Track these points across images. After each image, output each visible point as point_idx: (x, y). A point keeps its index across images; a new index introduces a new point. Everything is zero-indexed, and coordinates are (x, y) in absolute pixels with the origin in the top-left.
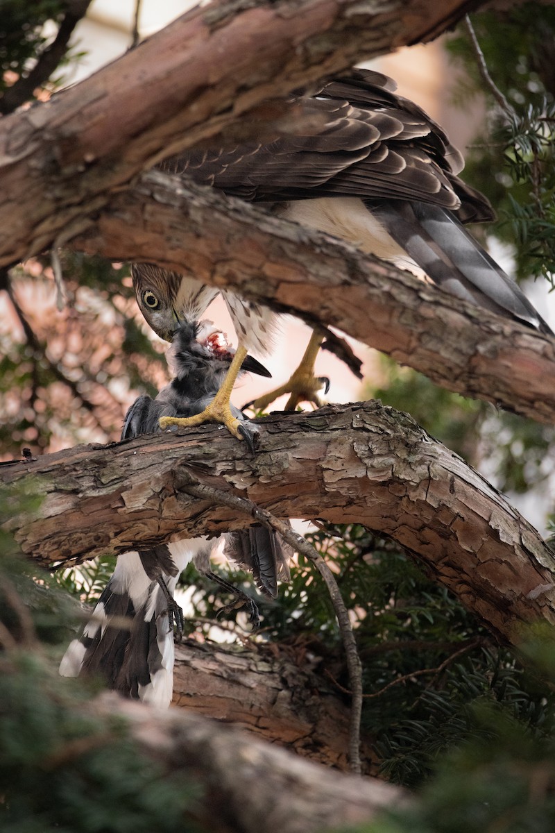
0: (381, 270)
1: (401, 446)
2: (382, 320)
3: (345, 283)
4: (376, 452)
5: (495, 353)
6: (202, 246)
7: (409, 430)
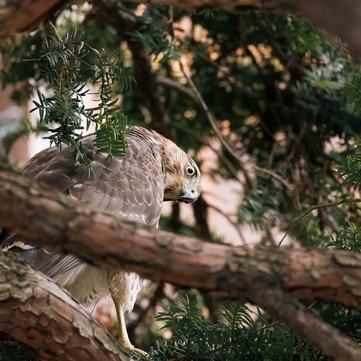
1: (15, 276)
5: (80, 228)
7: (19, 265)
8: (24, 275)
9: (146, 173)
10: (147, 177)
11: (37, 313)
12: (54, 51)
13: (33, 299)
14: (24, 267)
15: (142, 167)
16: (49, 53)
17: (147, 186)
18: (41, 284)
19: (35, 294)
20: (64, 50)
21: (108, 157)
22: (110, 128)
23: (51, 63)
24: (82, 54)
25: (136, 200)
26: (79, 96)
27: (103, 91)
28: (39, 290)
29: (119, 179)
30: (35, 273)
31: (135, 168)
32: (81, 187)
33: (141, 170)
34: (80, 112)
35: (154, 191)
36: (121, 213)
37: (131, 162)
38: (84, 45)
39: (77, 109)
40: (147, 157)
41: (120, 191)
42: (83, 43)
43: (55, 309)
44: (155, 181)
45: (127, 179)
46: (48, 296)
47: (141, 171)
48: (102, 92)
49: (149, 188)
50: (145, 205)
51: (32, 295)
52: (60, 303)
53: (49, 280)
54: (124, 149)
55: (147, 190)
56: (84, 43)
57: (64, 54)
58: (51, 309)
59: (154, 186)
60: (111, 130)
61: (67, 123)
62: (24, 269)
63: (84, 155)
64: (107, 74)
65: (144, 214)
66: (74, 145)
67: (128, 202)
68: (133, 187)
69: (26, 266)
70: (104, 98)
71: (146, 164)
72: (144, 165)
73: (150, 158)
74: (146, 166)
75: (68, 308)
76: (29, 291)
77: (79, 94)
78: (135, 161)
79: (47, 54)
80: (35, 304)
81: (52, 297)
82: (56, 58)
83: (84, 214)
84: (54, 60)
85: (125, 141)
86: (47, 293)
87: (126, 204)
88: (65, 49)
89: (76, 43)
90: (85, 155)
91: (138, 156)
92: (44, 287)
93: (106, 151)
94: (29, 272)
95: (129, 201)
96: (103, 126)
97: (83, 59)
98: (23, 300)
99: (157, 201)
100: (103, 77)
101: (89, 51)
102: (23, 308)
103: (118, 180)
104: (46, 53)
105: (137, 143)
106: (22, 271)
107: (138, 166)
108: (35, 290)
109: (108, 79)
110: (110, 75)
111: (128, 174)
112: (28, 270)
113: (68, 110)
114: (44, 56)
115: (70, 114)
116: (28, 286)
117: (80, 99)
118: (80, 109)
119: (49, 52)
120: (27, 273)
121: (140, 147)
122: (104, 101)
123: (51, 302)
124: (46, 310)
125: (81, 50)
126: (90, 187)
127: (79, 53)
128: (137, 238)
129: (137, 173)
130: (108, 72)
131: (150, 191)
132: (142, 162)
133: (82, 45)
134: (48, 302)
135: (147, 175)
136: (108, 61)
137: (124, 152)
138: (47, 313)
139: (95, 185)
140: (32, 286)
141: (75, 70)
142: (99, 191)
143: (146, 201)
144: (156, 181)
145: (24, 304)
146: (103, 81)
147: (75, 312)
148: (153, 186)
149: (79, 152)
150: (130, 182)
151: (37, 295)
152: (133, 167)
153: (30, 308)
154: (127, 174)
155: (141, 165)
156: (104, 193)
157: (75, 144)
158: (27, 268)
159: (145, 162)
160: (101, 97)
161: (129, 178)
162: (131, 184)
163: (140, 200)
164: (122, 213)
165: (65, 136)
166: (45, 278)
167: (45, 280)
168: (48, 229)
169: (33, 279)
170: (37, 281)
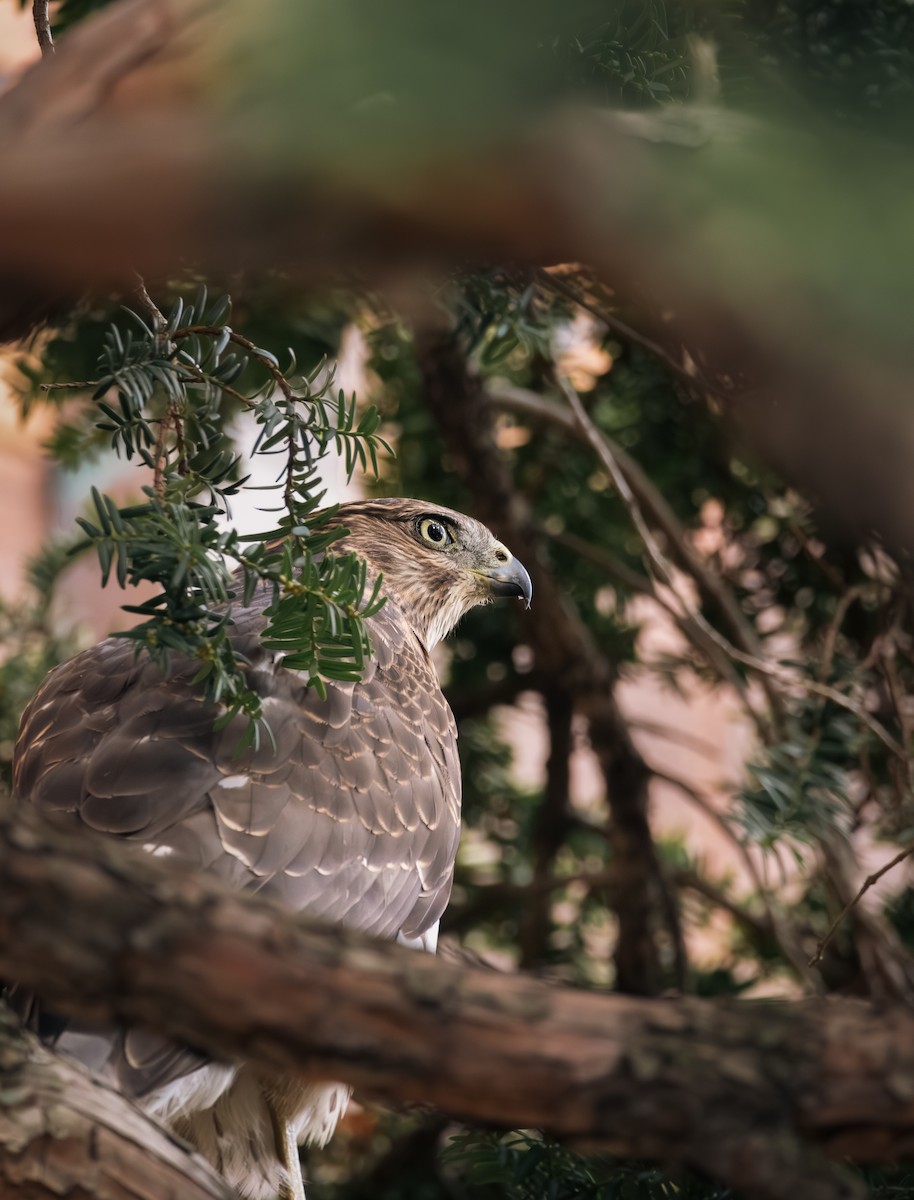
5: (168, 947)
8: (18, 1068)
9: (417, 723)
10: (421, 737)
11: (58, 1186)
12: (140, 361)
13: (44, 1143)
14: (17, 1044)
15: (405, 705)
16: (126, 369)
17: (423, 767)
18: (71, 1096)
19: (52, 1128)
20: (170, 358)
21: (310, 683)
22: (317, 597)
23: (133, 398)
24: (224, 368)
25: (401, 817)
26: (218, 497)
27: (293, 481)
28: (63, 1114)
29: (348, 751)
30: (52, 1063)
31: (384, 709)
32: (246, 785)
33: (402, 715)
34: (224, 551)
35: (442, 780)
36: (365, 862)
37: (373, 692)
38: (232, 338)
39: (215, 541)
40: (409, 668)
41: (354, 792)
42: (228, 330)
43: (115, 1172)
44: (440, 745)
45: (371, 751)
46: (93, 1134)
47: (402, 719)
48: (288, 482)
49: (428, 773)
50: (423, 827)
51: (40, 1130)
52: (131, 1153)
53: (96, 1083)
54: (359, 660)
55: (426, 779)
56: (230, 330)
57: (172, 369)
58: (103, 1173)
59: (441, 763)
60: (320, 601)
61: (184, 584)
62: (19, 1051)
63: (237, 678)
64: (304, 427)
65: (423, 857)
66: (208, 653)
67: (381, 828)
68: (389, 773)
69: (26, 1041)
70: (297, 503)
71: (411, 694)
72: (408, 696)
73: (417, 671)
74: (414, 701)
75: (155, 1169)
76: (32, 1117)
77: (217, 491)
78: (381, 686)
79: (118, 373)
80: (52, 1159)
81: (104, 1136)
82: (147, 385)
84: (141, 388)
85: (362, 634)
86: (87, 1125)
87: (376, 832)
88: (176, 353)
89: (206, 332)
90: (241, 679)
91: (388, 667)
92: (80, 1104)
93: (303, 664)
94: (34, 1059)
95: (382, 823)
96: (296, 591)
97: (229, 382)
98: (14, 1148)
99: (452, 812)
100: (292, 437)
101: (247, 358)
102: (14, 1172)
103: (348, 756)
104: (117, 369)
105: (377, 624)
106: (12, 1057)
107: (391, 704)
108: (52, 1114)
109: (307, 444)
110: (312, 430)
111: (372, 734)
112: (32, 1052)
113: (187, 549)
114: (109, 377)
115: (195, 560)
116: (30, 1102)
117: (221, 505)
118: (224, 540)
119: (126, 365)
120: (27, 1062)
121: (388, 637)
122: (295, 511)
123: (102, 1150)
124: (87, 1174)
125: (222, 356)
126: (271, 787)
127: (217, 365)
128: (346, 979)
129: (392, 725)
130: (306, 420)
131: (432, 782)
132: (400, 686)
133: (227, 339)
134: (93, 1152)
135: (417, 729)
136: (305, 385)
137: (358, 668)
138: (89, 1185)
139: (286, 779)
140: (41, 1102)
141: (204, 419)
142: (300, 798)
143: (426, 816)
144: (444, 746)
145: (17, 1158)
146: (293, 449)
147: (178, 1180)
148: (439, 764)
149: (224, 674)
150: (379, 758)
151: (58, 1129)
152: (381, 708)
153: (36, 1172)
154: (368, 735)
155: (399, 699)
156: (316, 803)
157: (212, 651)
158: (25, 1047)
159: (409, 688)
160: (287, 497)
161: (377, 746)
162: (383, 767)
163: (411, 815)
164: (368, 863)
165: (180, 626)
166: (83, 1075)
167: (84, 1082)
168: (68, 953)
169: (45, 1082)
170: (57, 1085)
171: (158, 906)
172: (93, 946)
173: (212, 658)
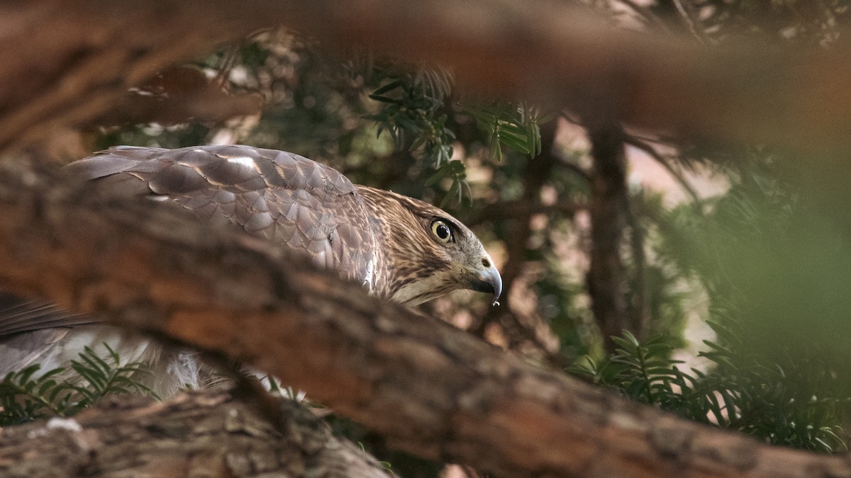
0: (318, 284)
1: (297, 456)
2: (320, 359)
3: (269, 310)
4: (261, 465)
5: (486, 407)
6: (62, 260)
7: (307, 430)
8: (318, 453)
14: (318, 435)
18: (352, 472)
30: (340, 449)
53: (370, 463)
62: (318, 440)
83: (494, 377)
94: (328, 446)
106: (314, 445)
112: (327, 440)
120: (324, 448)
128: (610, 434)
149: (442, 147)
158: (323, 437)
165: (411, 111)
166: (361, 457)
167: (361, 463)
168: (413, 409)
169: (336, 463)
170: (344, 465)
171: (479, 376)
172: (430, 405)
173: (433, 136)
